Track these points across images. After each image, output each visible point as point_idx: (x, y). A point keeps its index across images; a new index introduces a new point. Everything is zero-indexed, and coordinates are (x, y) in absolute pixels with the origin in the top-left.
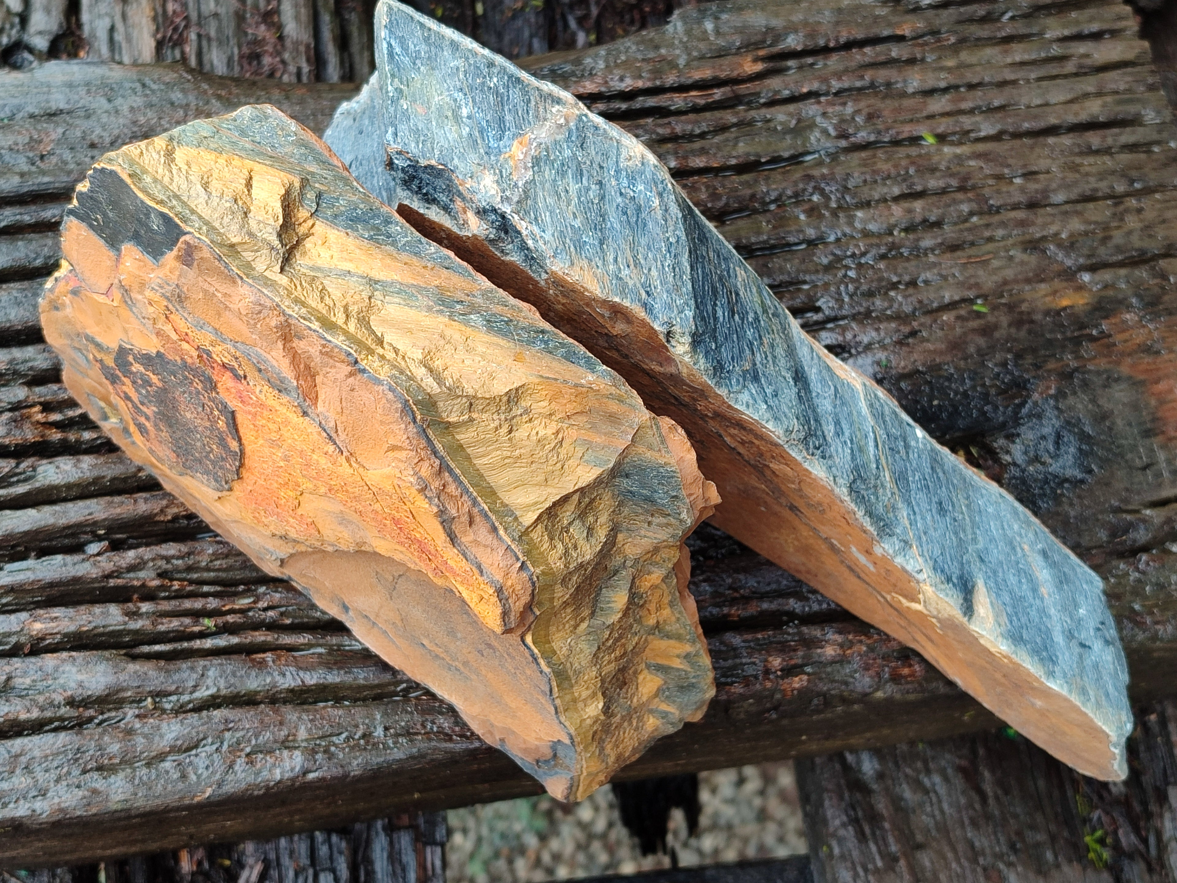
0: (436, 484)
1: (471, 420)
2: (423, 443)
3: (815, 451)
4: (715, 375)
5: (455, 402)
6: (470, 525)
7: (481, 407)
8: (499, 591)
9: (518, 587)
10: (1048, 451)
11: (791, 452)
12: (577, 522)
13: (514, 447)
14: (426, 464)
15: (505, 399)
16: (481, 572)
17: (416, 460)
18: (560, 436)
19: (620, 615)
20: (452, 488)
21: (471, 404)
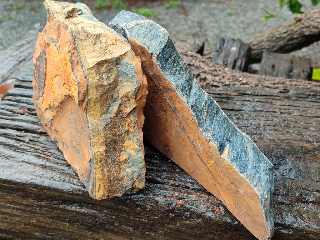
0: (72, 51)
1: (86, 39)
2: (73, 41)
3: (185, 95)
4: (162, 68)
5: (84, 34)
6: (77, 64)
7: (89, 36)
8: (79, 83)
9: (83, 83)
10: (286, 172)
11: (177, 92)
12: (105, 73)
13: (94, 47)
14: (71, 46)
15: (96, 36)
16: (76, 79)
17: (70, 44)
18: (106, 48)
19: (114, 115)
20: (76, 54)
21: (87, 35)
